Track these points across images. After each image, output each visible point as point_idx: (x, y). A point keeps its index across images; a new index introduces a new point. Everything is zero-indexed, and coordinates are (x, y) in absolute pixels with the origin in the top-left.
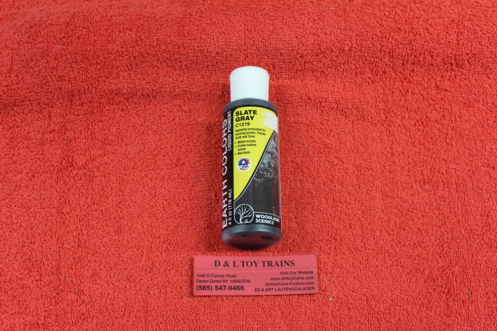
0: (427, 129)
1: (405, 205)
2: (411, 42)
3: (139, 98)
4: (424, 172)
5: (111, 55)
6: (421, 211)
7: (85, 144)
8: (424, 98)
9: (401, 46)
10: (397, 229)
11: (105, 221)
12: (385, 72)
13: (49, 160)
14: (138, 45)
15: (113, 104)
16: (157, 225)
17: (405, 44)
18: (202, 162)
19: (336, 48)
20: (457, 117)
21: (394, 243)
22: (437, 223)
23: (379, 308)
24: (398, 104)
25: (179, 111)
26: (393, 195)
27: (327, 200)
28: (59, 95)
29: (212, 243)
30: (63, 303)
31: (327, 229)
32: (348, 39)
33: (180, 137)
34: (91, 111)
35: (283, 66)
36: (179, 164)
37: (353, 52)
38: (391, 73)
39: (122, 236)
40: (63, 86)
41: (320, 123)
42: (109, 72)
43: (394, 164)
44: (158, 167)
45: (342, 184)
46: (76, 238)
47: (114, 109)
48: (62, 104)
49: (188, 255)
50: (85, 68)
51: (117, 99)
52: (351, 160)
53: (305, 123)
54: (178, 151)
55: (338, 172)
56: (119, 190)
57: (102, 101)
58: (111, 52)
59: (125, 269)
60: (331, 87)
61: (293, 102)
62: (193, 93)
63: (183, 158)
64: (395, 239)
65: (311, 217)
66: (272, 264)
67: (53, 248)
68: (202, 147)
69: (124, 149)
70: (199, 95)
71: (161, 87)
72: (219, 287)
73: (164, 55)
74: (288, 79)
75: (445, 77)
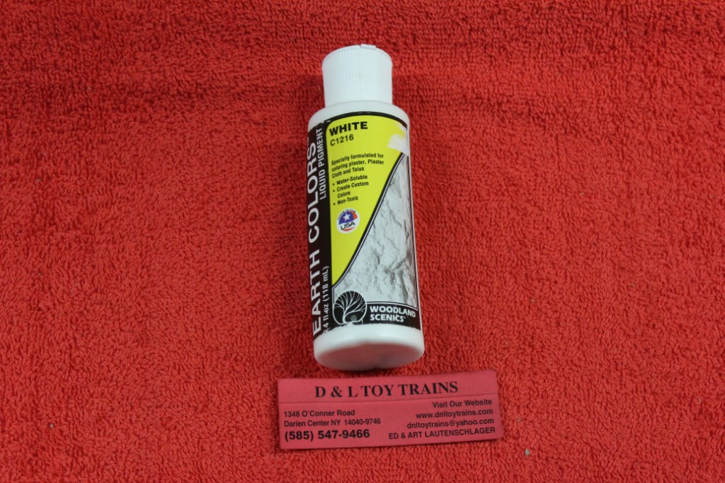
0: (690, 148)
1: (655, 284)
3: (172, 99)
4: (686, 224)
5: (120, 22)
6: (683, 294)
7: (76, 184)
10: (642, 327)
11: (117, 323)
12: (613, 48)
13: (10, 215)
15: (125, 112)
16: (213, 327)
21: (637, 351)
22: (713, 315)
23: (615, 467)
24: (637, 105)
25: (245, 121)
26: (632, 266)
27: (516, 278)
28: (27, 95)
30: (45, 470)
31: (516, 329)
33: (247, 169)
34: (86, 124)
35: (432, 37)
36: (249, 217)
37: (556, 12)
38: (625, 48)
39: (149, 349)
40: (33, 78)
41: (499, 140)
42: (117, 52)
43: (634, 211)
44: (210, 222)
45: (540, 248)
46: (65, 353)
47: (127, 119)
48: (32, 112)
49: (270, 380)
50: (73, 46)
51: (133, 101)
52: (555, 205)
53: (471, 140)
54: (246, 193)
55: (534, 227)
56: (141, 266)
57: (106, 106)
58: (121, 16)
59: (157, 407)
60: (517, 75)
61: (449, 105)
62: (270, 89)
63: (255, 207)
64: (638, 345)
65: (487, 307)
66: (418, 390)
67: (24, 373)
68: (288, 185)
69: (147, 193)
70: (280, 92)
71: (213, 79)
72: (324, 433)
73: (217, 20)
74: (440, 60)
75: (722, 54)
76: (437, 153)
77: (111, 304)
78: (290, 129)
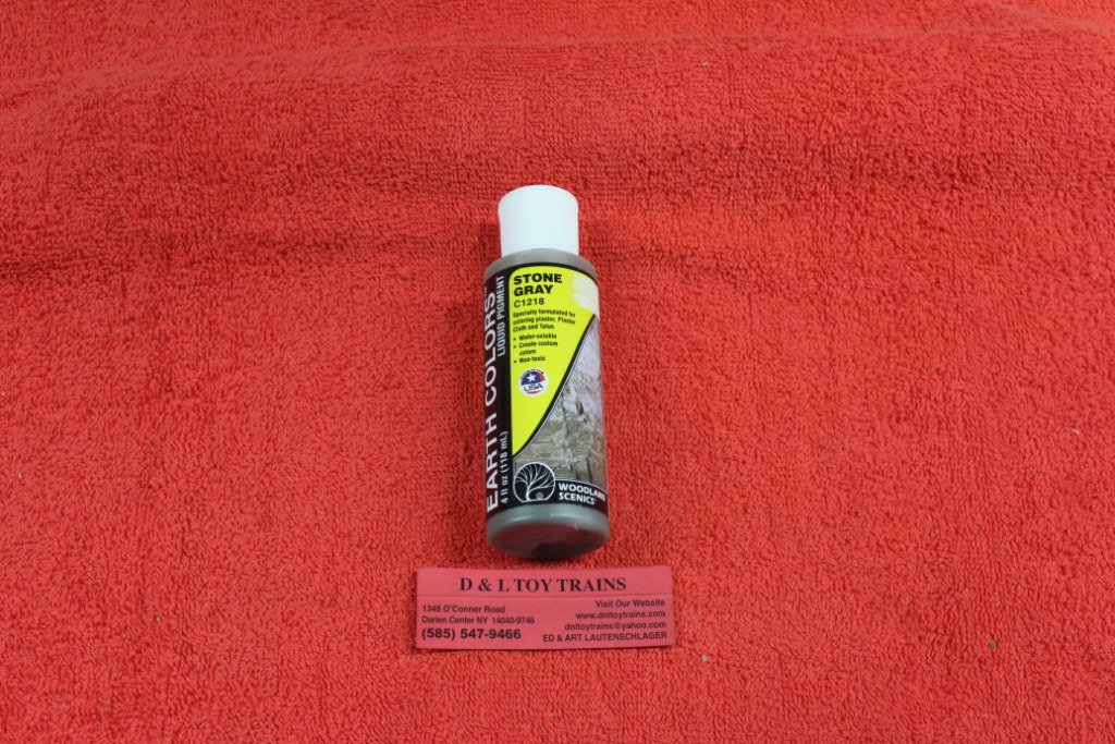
0: (903, 309)
1: (859, 465)
2: (866, 131)
3: (308, 251)
4: (897, 397)
5: (250, 163)
6: (891, 477)
7: (197, 345)
8: (896, 246)
9: (846, 140)
10: (843, 515)
11: (237, 504)
12: (814, 194)
13: (122, 380)
14: (305, 141)
15: (254, 264)
16: (345, 510)
17: (855, 135)
18: (438, 381)
19: (712, 143)
20: (965, 283)
21: (836, 543)
22: (925, 502)
23: (807, 677)
24: (842, 259)
25: (391, 276)
26: (833, 444)
27: (697, 456)
28: (144, 246)
29: (459, 546)
30: (149, 670)
31: (696, 515)
32: (738, 126)
33: (392, 330)
34: (210, 278)
35: (605, 182)
36: (391, 385)
37: (748, 152)
38: (828, 195)
39: (272, 533)
40: (152, 226)
41: (683, 299)
42: (246, 197)
43: (836, 382)
44: (346, 390)
45: (727, 424)
46: (177, 537)
47: (256, 273)
48: (150, 264)
49: (409, 571)
50: (198, 190)
51: (263, 252)
52: (746, 374)
53: (650, 299)
54: (389, 358)
55: (720, 399)
56: (266, 439)
57: (233, 258)
58: (252, 156)
59: (278, 600)
60: (704, 224)
61: (625, 258)
62: (420, 240)
63: (398, 373)
64: (837, 535)
65: (663, 491)
66: (580, 586)
67: (130, 558)
68: (439, 349)
69: (277, 356)
70: (431, 244)
71: (354, 227)
72: (468, 632)
73: (359, 161)
74: (615, 208)
75: (940, 202)
76: (610, 313)
77: (231, 482)
78: (443, 285)
